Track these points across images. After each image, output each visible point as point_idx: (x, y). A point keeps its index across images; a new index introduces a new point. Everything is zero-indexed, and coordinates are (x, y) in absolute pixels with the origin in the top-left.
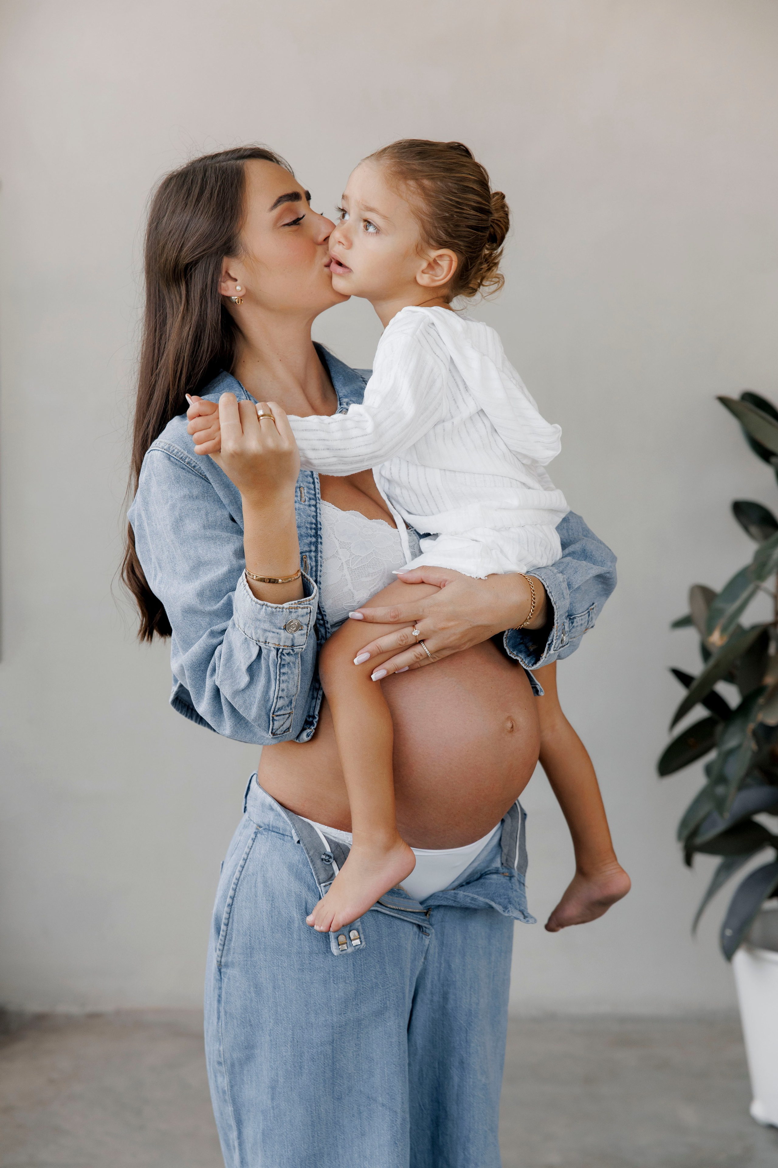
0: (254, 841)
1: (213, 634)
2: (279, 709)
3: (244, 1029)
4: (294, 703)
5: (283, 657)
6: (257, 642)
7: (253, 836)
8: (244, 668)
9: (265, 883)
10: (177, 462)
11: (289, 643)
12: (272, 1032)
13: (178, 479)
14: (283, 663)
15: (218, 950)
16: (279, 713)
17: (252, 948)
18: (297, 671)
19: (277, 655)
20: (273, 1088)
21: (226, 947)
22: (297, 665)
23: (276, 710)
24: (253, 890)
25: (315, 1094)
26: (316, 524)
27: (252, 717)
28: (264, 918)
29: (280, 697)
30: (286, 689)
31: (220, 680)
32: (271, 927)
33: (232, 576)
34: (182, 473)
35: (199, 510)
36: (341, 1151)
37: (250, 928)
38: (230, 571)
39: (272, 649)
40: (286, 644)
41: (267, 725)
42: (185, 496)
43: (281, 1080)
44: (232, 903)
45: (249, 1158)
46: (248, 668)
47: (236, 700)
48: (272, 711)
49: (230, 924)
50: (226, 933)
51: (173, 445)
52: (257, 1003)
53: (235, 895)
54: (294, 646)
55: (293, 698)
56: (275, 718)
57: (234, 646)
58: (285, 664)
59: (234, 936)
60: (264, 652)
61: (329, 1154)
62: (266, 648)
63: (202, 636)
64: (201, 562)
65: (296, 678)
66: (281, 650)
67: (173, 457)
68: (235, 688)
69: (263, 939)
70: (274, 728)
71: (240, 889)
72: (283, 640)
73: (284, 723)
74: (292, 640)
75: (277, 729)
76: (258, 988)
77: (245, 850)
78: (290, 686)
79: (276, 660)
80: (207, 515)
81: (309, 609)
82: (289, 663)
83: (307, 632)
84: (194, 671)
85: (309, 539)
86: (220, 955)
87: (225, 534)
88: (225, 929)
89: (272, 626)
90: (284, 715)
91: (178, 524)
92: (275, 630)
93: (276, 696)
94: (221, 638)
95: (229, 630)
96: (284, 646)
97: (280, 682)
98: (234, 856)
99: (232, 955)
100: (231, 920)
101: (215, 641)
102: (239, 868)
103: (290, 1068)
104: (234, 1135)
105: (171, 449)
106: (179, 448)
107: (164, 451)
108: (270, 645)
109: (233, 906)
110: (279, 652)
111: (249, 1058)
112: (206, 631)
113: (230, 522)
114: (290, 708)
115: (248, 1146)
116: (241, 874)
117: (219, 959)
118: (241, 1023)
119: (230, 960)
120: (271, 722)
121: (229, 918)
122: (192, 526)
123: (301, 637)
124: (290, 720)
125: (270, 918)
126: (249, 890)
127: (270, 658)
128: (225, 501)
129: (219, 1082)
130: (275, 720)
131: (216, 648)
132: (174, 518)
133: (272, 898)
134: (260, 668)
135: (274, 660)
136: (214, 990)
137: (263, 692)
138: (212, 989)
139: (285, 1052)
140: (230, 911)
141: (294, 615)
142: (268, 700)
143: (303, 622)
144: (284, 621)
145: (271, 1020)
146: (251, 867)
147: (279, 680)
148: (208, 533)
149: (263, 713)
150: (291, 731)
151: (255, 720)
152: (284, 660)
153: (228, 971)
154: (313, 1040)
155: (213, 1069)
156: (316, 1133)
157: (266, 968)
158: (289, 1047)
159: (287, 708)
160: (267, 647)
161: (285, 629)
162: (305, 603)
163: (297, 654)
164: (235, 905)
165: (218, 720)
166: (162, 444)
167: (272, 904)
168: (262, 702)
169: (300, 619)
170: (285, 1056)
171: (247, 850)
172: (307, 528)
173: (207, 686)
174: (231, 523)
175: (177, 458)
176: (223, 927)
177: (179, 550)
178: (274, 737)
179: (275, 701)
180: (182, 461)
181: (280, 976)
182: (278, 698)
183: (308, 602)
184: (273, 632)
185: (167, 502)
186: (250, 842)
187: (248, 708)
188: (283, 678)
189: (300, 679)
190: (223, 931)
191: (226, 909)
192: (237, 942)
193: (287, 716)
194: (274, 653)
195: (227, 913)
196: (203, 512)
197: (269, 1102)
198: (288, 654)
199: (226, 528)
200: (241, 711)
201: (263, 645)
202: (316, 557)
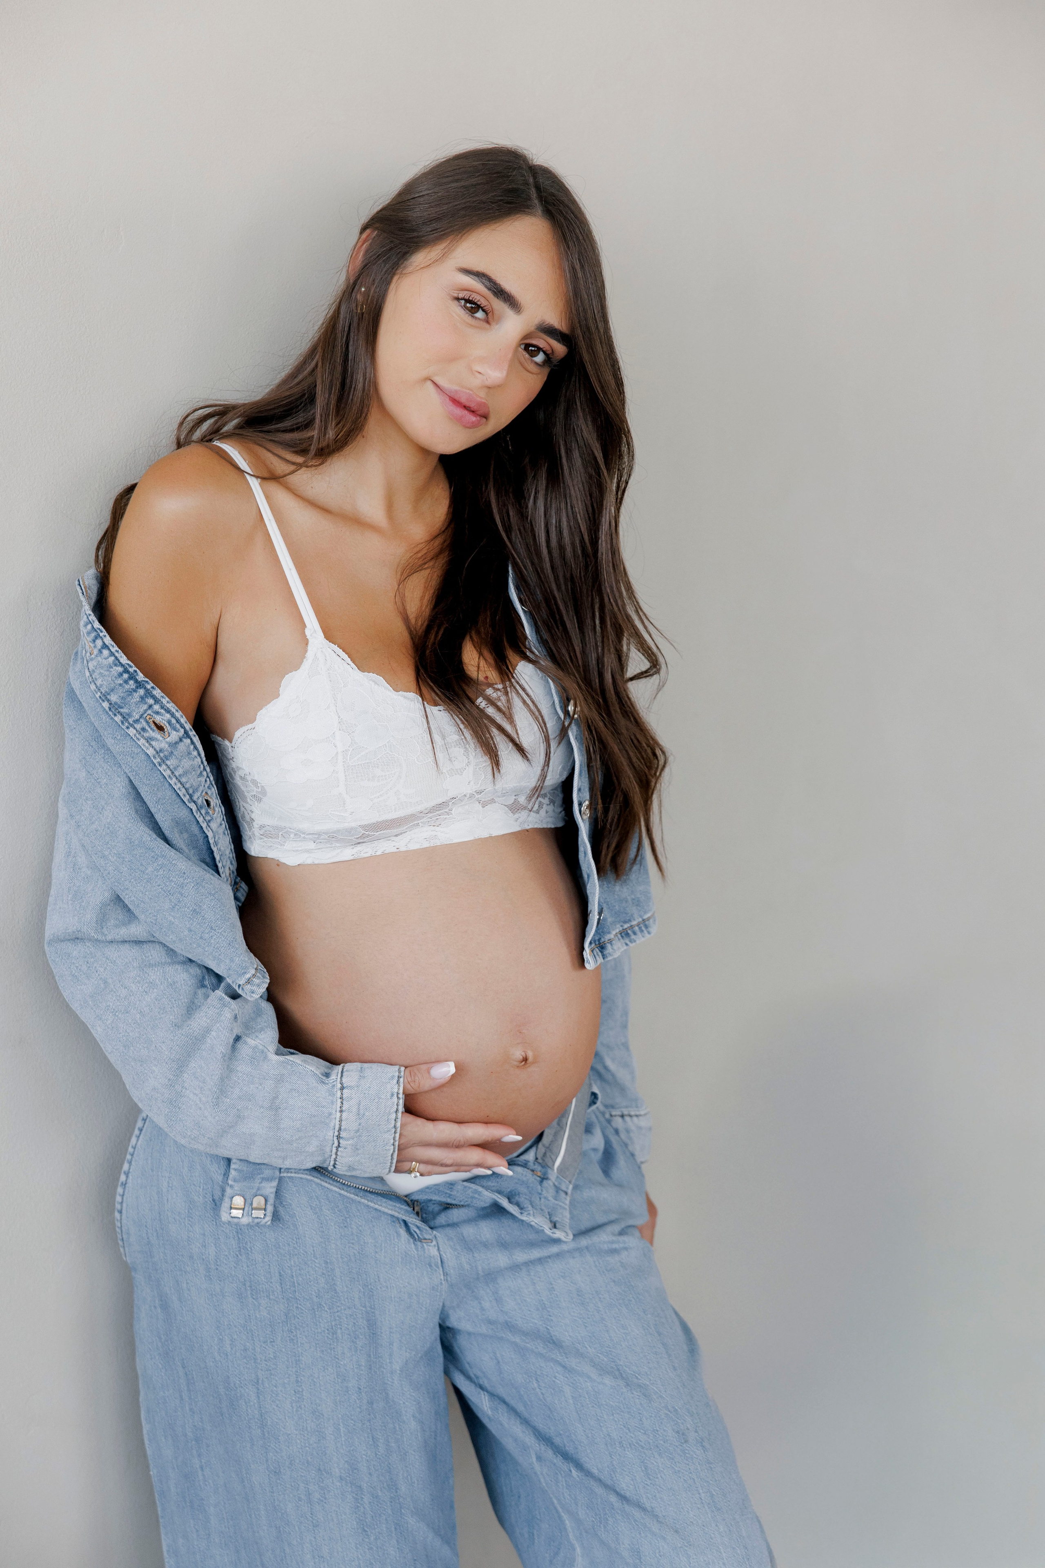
202: (162, 707)
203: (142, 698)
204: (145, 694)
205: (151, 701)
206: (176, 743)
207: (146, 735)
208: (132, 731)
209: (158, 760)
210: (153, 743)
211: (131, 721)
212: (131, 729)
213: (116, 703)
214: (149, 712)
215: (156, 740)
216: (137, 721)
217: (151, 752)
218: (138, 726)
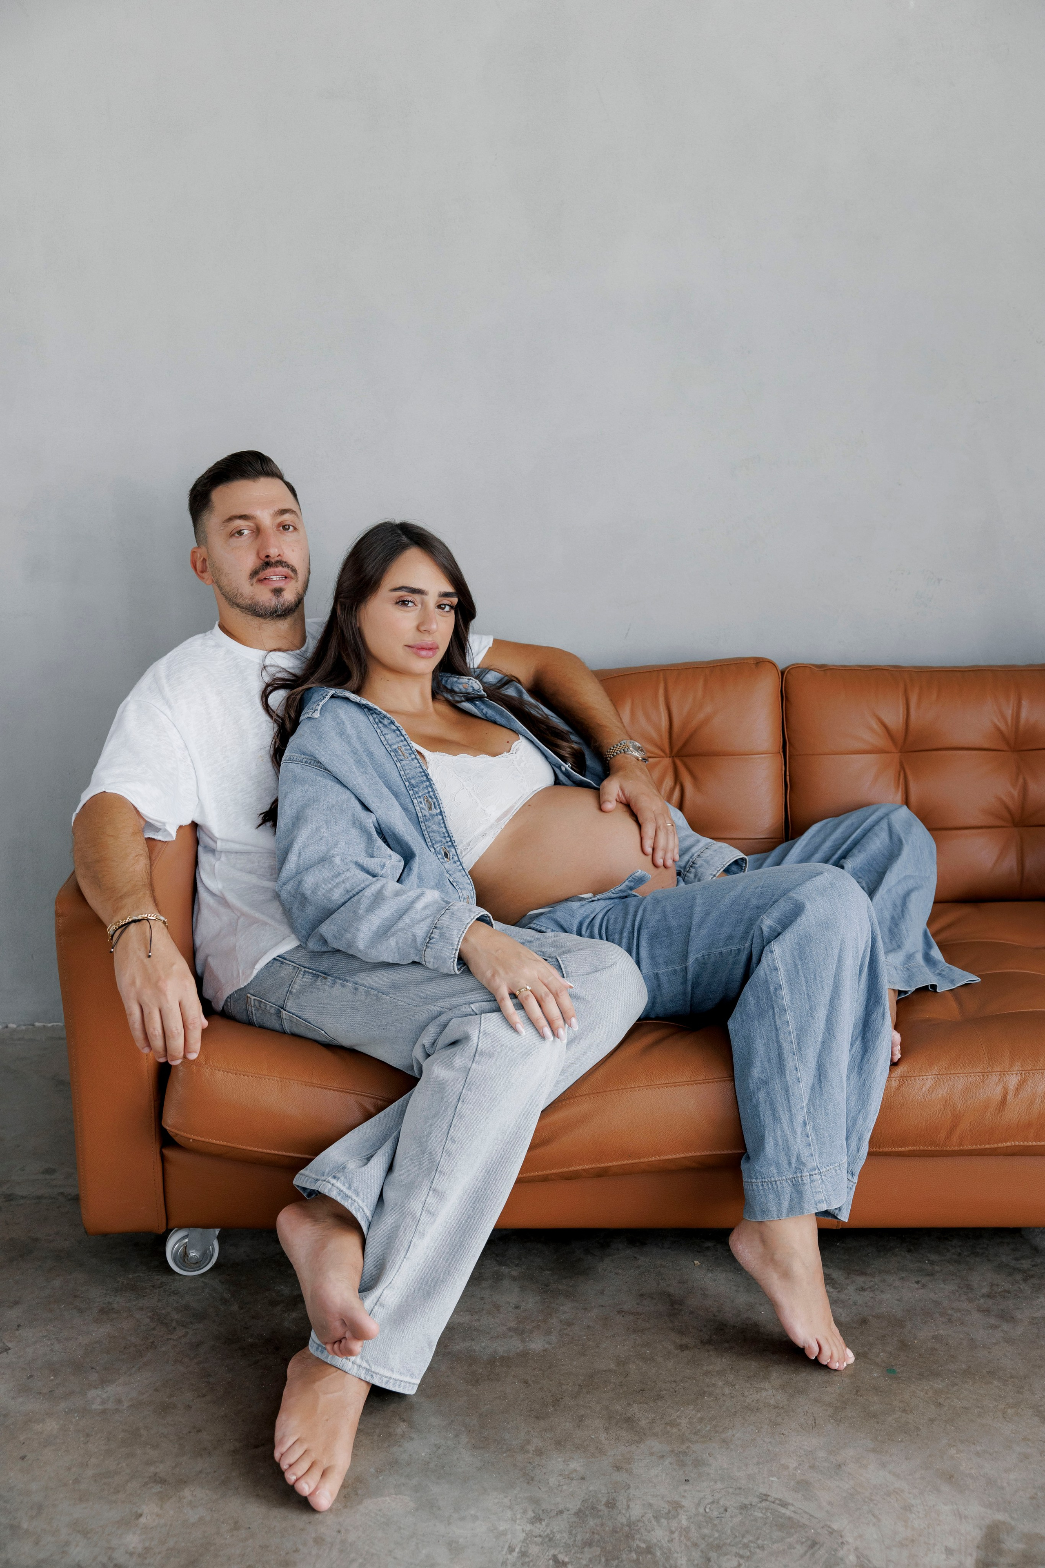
203: (427, 786)
205: (430, 790)
206: (434, 815)
207: (421, 805)
208: (415, 801)
209: (422, 820)
210: (423, 811)
211: (416, 795)
212: (415, 800)
213: (412, 784)
214: (427, 795)
215: (425, 810)
216: (419, 797)
217: (420, 815)
218: (419, 800)
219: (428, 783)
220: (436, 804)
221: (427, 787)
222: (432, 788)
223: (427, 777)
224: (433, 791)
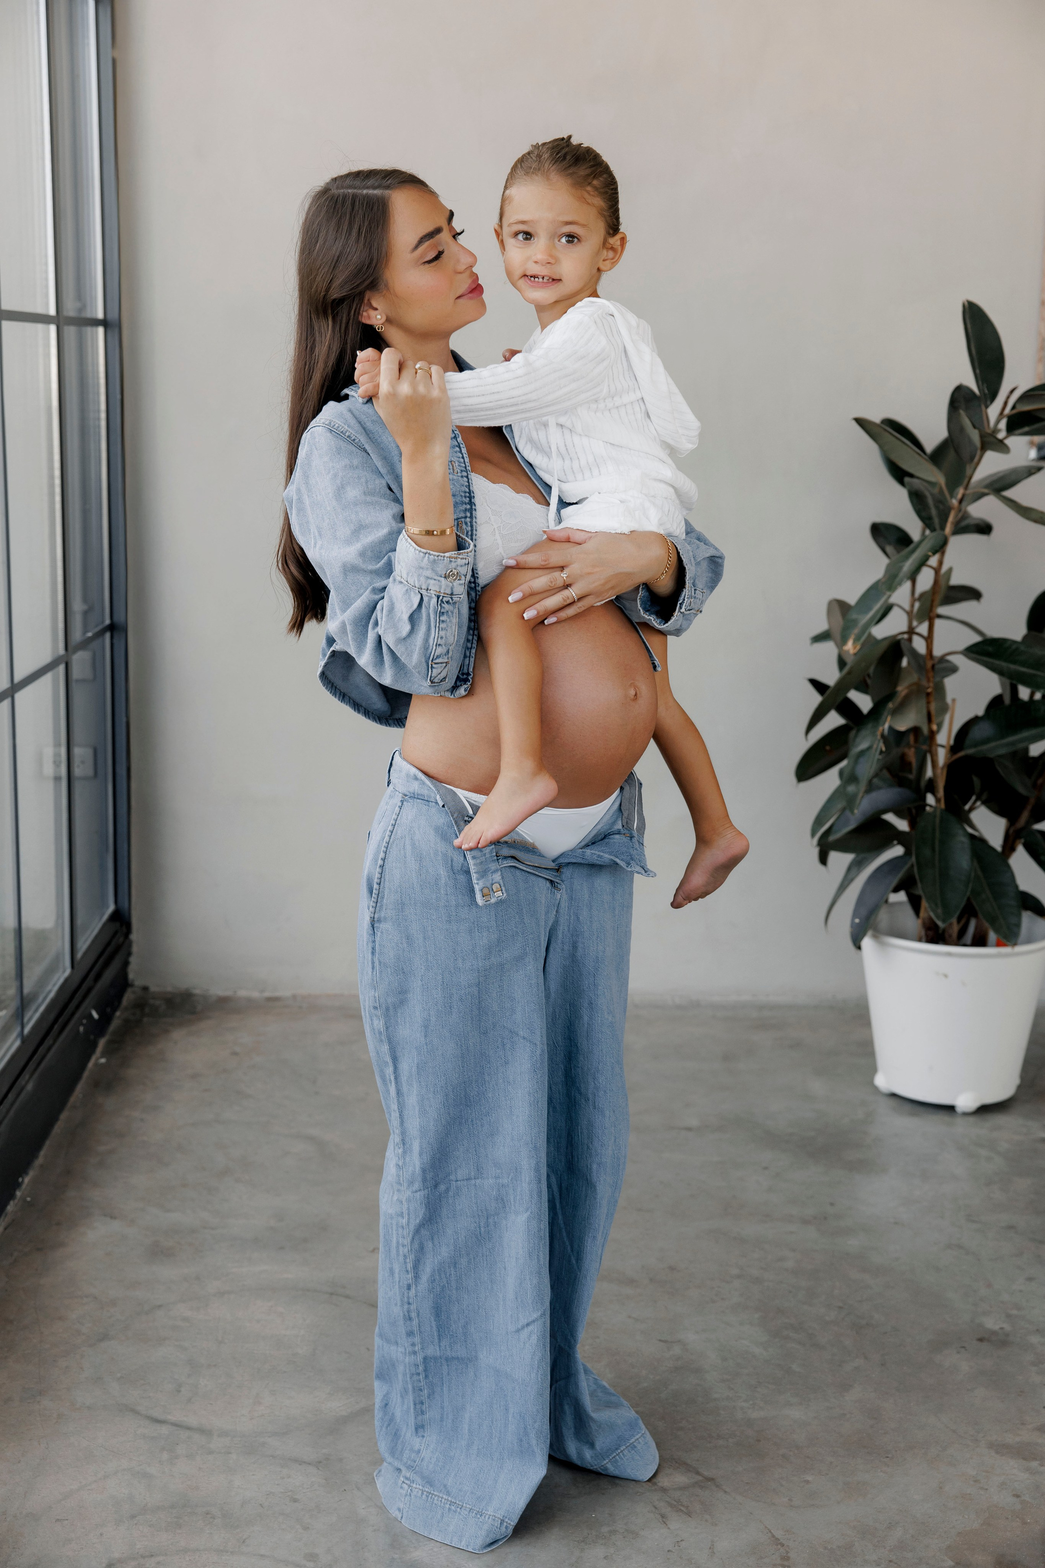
0: (401, 809)
1: (375, 591)
2: (438, 657)
3: (397, 976)
4: (451, 653)
5: (443, 605)
6: (420, 590)
7: (400, 804)
8: (406, 617)
9: (413, 845)
10: (338, 436)
11: (449, 592)
12: (423, 977)
13: (339, 451)
14: (442, 611)
15: (371, 907)
16: (437, 661)
17: (403, 904)
18: (455, 620)
19: (438, 602)
20: (426, 1027)
21: (378, 904)
22: (454, 614)
23: (435, 657)
24: (402, 852)
25: (464, 1030)
26: (470, 493)
27: (413, 664)
28: (414, 876)
29: (439, 645)
30: (444, 637)
31: (383, 629)
32: (420, 884)
33: (391, 538)
34: (343, 444)
35: (359, 478)
36: (487, 1078)
37: (401, 886)
38: (390, 533)
39: (434, 596)
40: (446, 592)
41: (426, 672)
42: (346, 466)
43: (433, 1019)
44: (384, 864)
45: (405, 1089)
46: (410, 617)
47: (398, 647)
48: (431, 659)
49: (382, 883)
50: (379, 891)
51: (334, 420)
52: (409, 952)
53: (385, 857)
54: (453, 595)
55: (450, 648)
56: (434, 666)
57: (395, 600)
58: (444, 612)
59: (386, 894)
60: (425, 599)
61: (476, 1081)
62: (427, 596)
63: (362, 594)
64: (362, 525)
65: (454, 627)
66: (441, 598)
67: (335, 432)
68: (398, 635)
69: (413, 895)
70: (433, 675)
71: (390, 852)
72: (443, 587)
73: (441, 672)
74: (452, 589)
75: (435, 677)
76: (409, 938)
77: (393, 817)
78: (448, 634)
79: (437, 607)
80: (367, 482)
81: (467, 560)
82: (448, 612)
83: (465, 583)
84: (356, 625)
85: (464, 506)
86: (373, 912)
87: (383, 501)
88: (378, 888)
89: (434, 574)
90: (441, 663)
91: (340, 491)
92: (436, 577)
93: (435, 643)
94: (382, 595)
95: (391, 586)
96: (444, 593)
97: (439, 629)
98: (382, 824)
99: (384, 910)
100: (382, 879)
101: (377, 597)
102: (388, 833)
103: (441, 1008)
104: (390, 1070)
105: (332, 424)
106: (339, 423)
107: (326, 426)
108: (431, 592)
109: (384, 867)
110: (439, 600)
111: (402, 1002)
112: (366, 590)
113: (388, 490)
114: (447, 657)
115: (404, 1079)
116: (390, 839)
117: (372, 915)
118: (394, 971)
119: (383, 915)
120: (430, 669)
121: (381, 878)
122: (353, 493)
123: (460, 586)
124: (446, 669)
125: (419, 876)
126: (398, 852)
127: (431, 605)
128: (383, 471)
129: (375, 1025)
130: (433, 668)
131: (378, 603)
132: (335, 486)
133: (420, 858)
134: (420, 618)
135: (435, 607)
136: (367, 944)
137: (424, 639)
138: (365, 943)
139: (436, 994)
140: (382, 872)
141: (453, 565)
142: (427, 648)
143: (461, 571)
144: (445, 569)
145: (423, 967)
146: (399, 831)
147: (439, 627)
148: (368, 499)
149: (423, 660)
150: (447, 681)
151: (415, 667)
152: (444, 608)
153: (381, 925)
154: (461, 982)
155: (369, 1013)
156: (465, 1063)
157: (416, 921)
158: (439, 990)
159: (445, 657)
160: (429, 594)
161: (445, 577)
162: (464, 555)
163: (455, 603)
164: (386, 866)
165: (379, 670)
166: (322, 421)
167: (420, 863)
168: (423, 649)
169: (459, 568)
170: (436, 998)
171: (394, 816)
172: (461, 496)
173: (369, 638)
174: (388, 492)
175: (338, 432)
176: (376, 886)
177: (341, 515)
178: (432, 685)
179: (434, 648)
180: (342, 435)
181: (430, 928)
182: (437, 646)
183: (466, 554)
184: (435, 580)
185: (329, 472)
186: (397, 809)
187: (410, 655)
188: (442, 625)
189: (457, 629)
190: (376, 889)
191: (378, 870)
192: (389, 899)
193: (445, 664)
194: (435, 600)
195: (379, 874)
196: (363, 480)
197: (423, 1039)
198: (448, 602)
199: (384, 496)
200: (403, 659)
201: (424, 592)
202: (471, 522)
204: (469, 509)
205: (468, 515)
214: (463, 520)
219: (468, 507)
220: (470, 533)
221: (466, 510)
222: (471, 514)
223: (470, 500)
224: (471, 517)
